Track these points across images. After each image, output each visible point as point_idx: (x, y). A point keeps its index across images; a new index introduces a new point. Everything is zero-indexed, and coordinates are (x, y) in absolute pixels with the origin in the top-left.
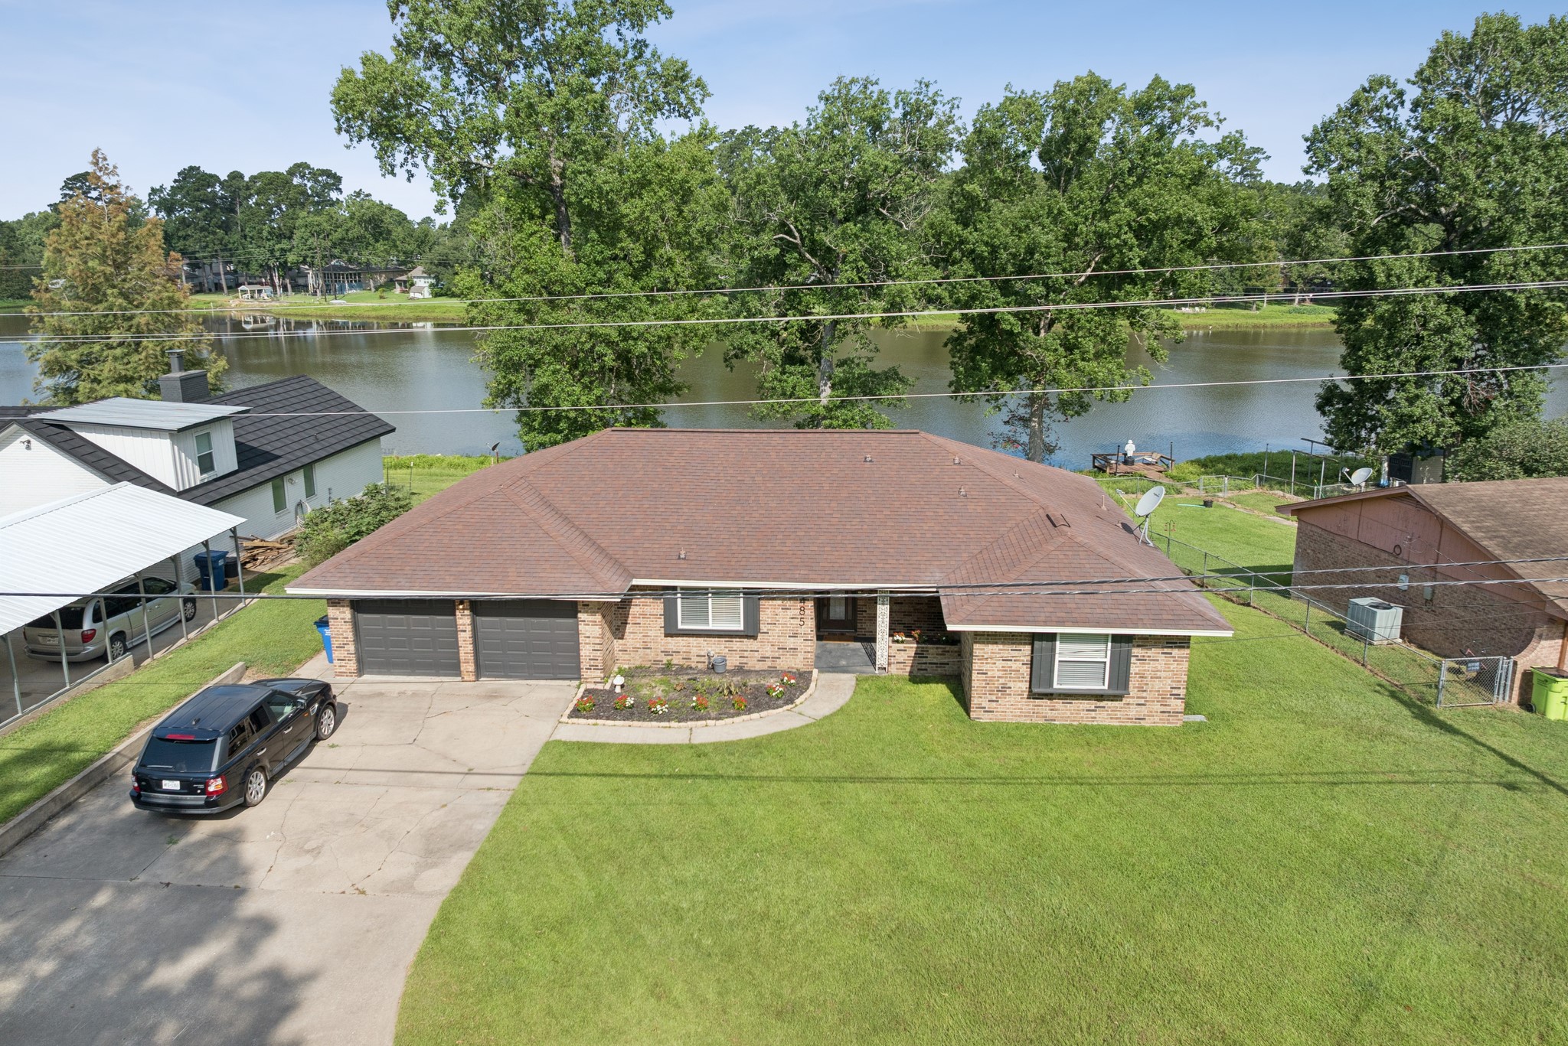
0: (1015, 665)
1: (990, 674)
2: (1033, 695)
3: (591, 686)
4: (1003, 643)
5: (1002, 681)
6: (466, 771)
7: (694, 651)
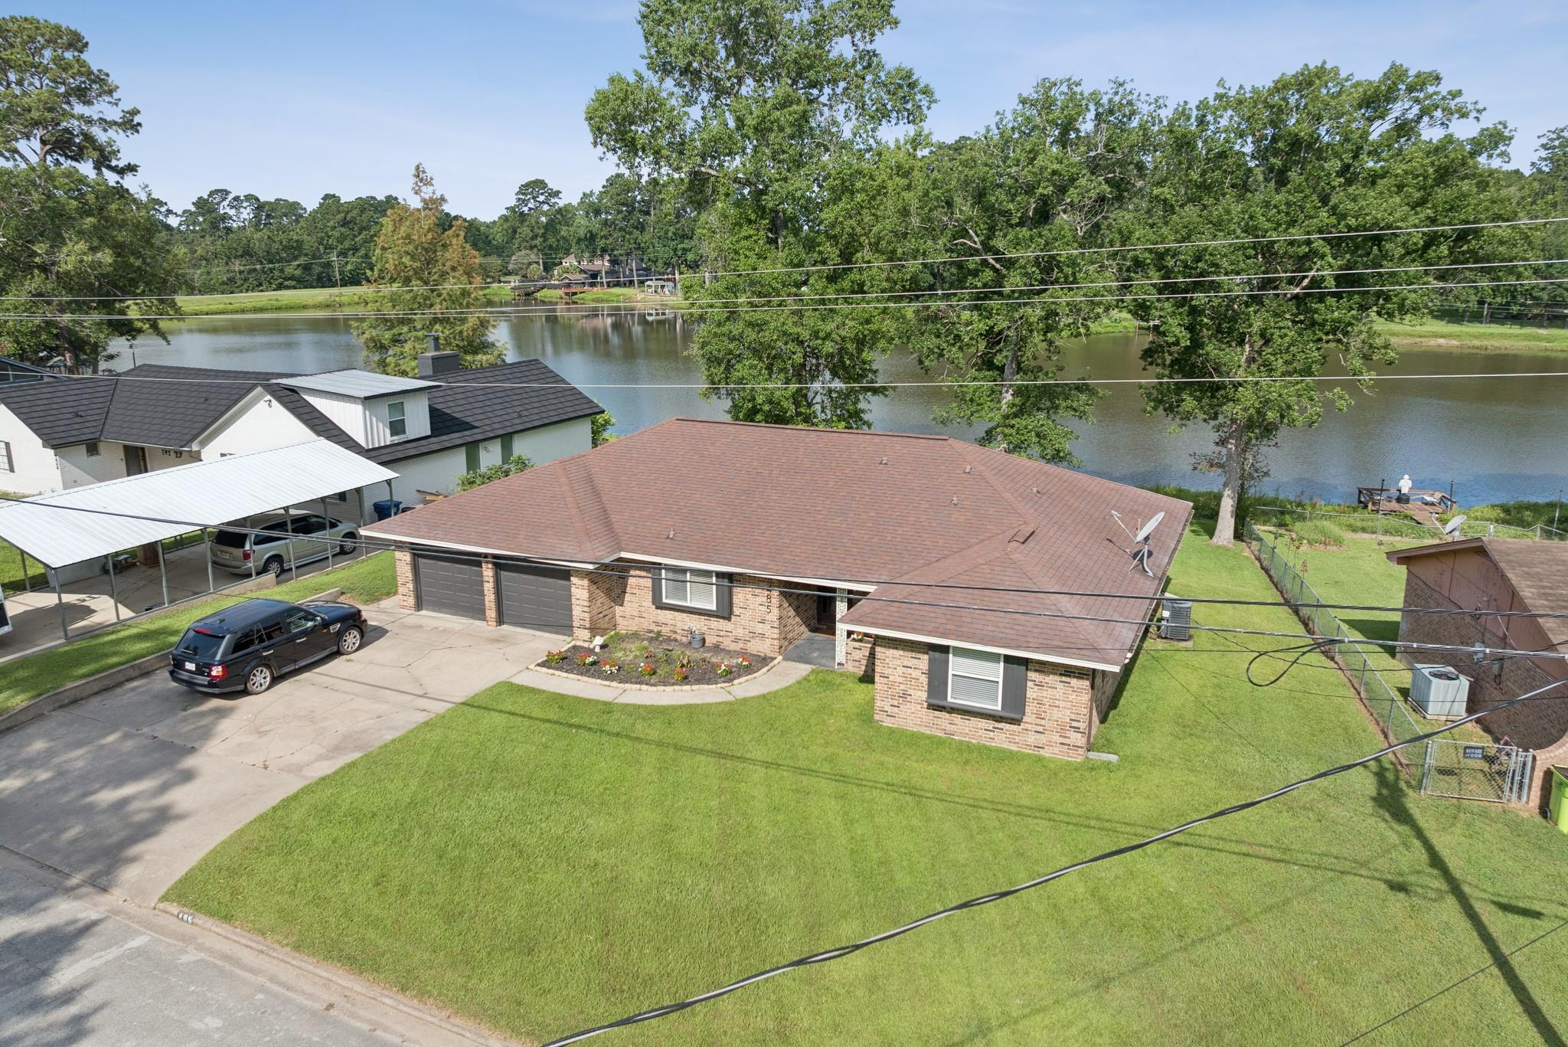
0: (916, 674)
1: (891, 678)
2: (932, 707)
3: (579, 643)
4: (903, 649)
5: (902, 687)
6: (421, 693)
7: (680, 625)
